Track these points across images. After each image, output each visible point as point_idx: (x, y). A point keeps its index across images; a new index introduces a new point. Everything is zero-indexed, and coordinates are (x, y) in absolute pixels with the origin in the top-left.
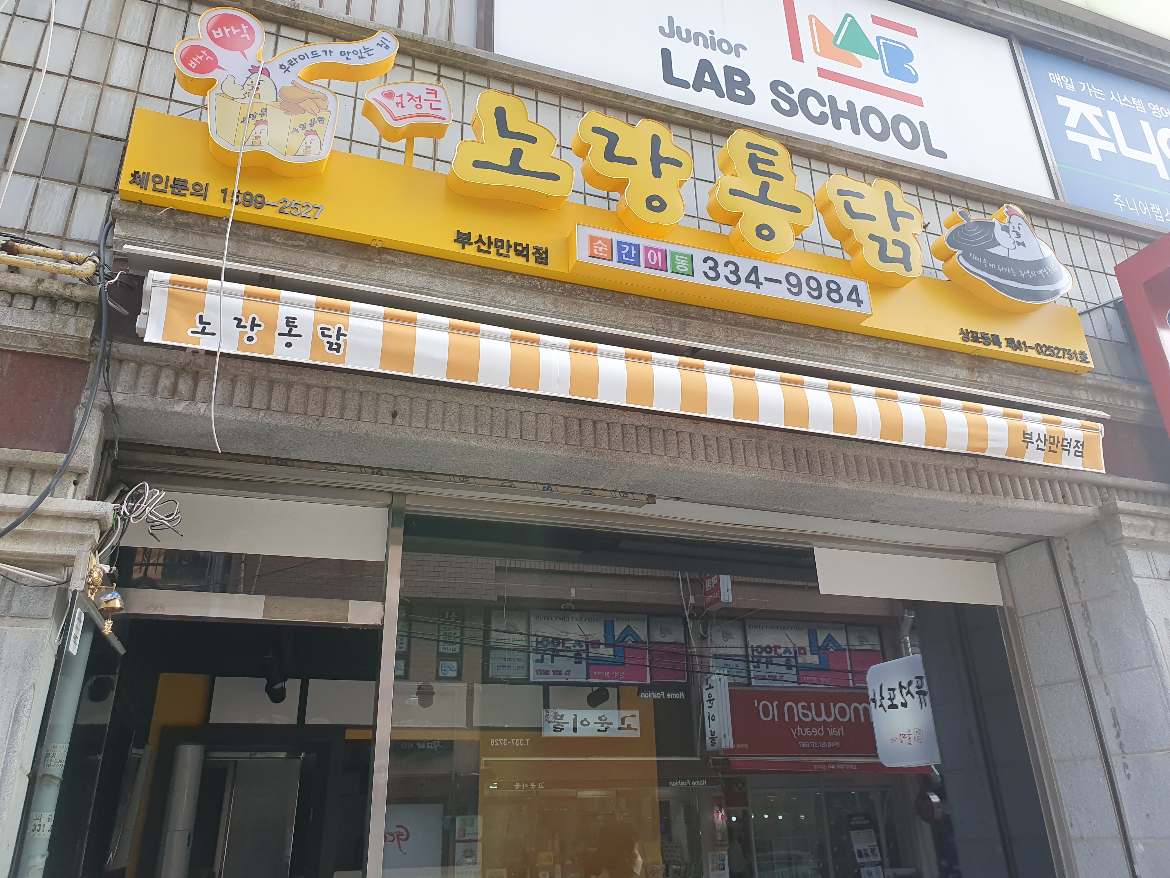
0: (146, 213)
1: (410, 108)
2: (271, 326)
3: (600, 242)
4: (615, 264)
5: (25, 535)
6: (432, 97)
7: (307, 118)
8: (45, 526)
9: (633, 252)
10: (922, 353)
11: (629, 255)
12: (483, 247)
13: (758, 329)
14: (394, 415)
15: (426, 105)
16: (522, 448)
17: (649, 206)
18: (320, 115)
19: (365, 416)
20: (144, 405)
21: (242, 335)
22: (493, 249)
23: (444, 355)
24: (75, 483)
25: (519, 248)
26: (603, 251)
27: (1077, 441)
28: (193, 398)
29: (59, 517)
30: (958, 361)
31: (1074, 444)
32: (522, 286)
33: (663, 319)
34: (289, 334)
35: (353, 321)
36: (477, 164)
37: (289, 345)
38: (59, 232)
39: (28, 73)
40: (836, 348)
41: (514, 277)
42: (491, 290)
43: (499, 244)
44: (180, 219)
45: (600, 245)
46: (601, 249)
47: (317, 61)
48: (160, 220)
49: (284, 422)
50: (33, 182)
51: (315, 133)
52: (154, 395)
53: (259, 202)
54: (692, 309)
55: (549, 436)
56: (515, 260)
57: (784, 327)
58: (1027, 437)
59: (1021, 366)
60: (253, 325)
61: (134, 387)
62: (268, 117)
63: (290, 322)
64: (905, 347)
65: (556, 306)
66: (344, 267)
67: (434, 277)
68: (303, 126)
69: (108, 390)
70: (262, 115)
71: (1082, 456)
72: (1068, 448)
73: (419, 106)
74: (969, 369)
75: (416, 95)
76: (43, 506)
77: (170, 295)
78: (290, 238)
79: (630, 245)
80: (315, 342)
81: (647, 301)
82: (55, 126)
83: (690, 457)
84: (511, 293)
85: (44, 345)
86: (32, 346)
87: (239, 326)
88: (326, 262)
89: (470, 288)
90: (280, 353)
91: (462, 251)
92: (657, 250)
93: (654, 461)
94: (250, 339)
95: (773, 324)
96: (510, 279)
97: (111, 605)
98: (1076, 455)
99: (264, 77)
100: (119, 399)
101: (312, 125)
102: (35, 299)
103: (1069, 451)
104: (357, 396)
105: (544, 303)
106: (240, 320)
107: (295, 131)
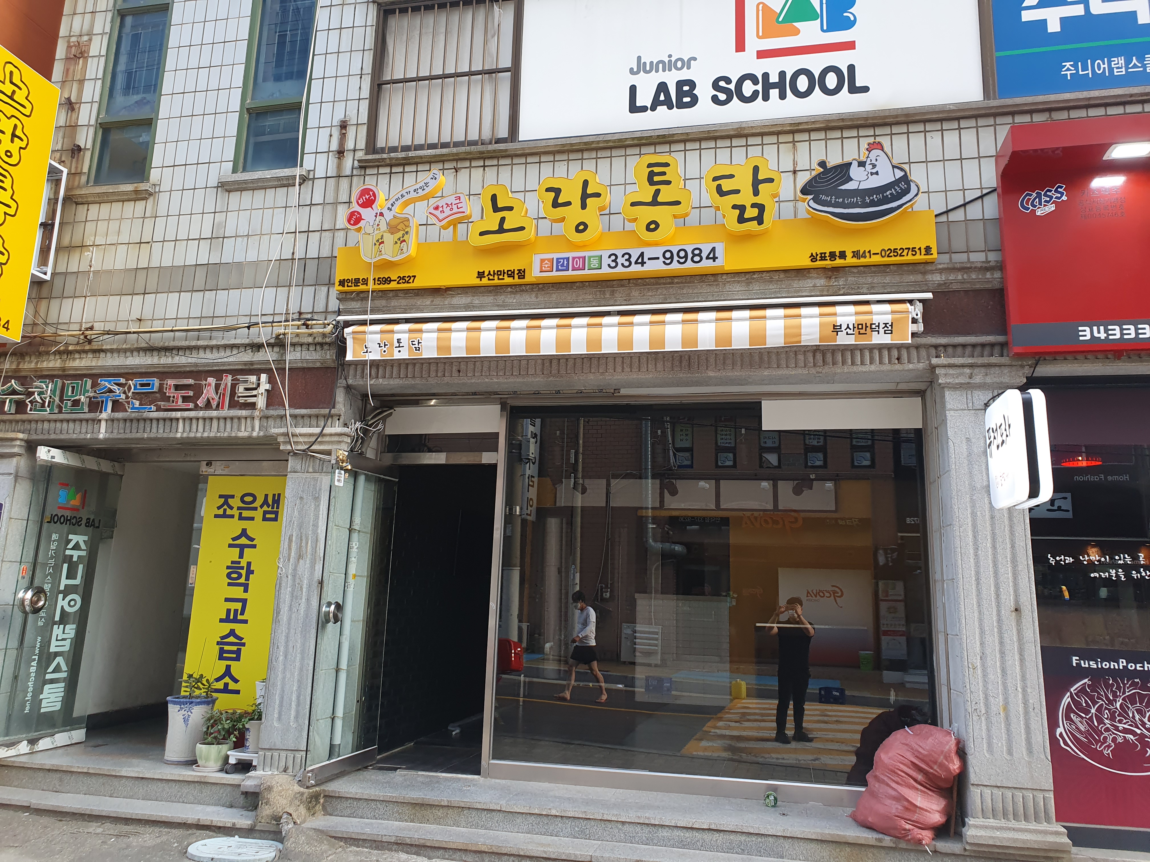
0: (348, 296)
1: (448, 211)
2: (392, 344)
3: (546, 261)
4: (555, 273)
5: (321, 443)
6: (458, 201)
7: (400, 234)
8: (327, 439)
9: (565, 263)
10: (782, 276)
11: (562, 265)
12: (491, 277)
13: (660, 285)
14: (459, 371)
15: (455, 207)
16: (520, 380)
17: (578, 230)
18: (406, 230)
19: (446, 374)
20: (360, 383)
21: (381, 350)
22: (496, 277)
23: (463, 344)
24: (339, 419)
25: (510, 273)
26: (548, 267)
27: (886, 324)
28: (377, 377)
29: (331, 435)
30: (814, 274)
31: (883, 326)
32: (516, 291)
33: (600, 291)
34: (399, 347)
35: (424, 335)
36: (482, 234)
37: (399, 351)
38: (324, 310)
39: (306, 234)
40: (717, 285)
41: (511, 288)
42: (503, 297)
43: (499, 273)
44: (361, 295)
45: (546, 264)
46: (547, 266)
47: (404, 199)
48: (354, 298)
49: (413, 382)
50: (313, 288)
51: (404, 241)
52: (363, 378)
53: (388, 281)
54: (615, 283)
55: (533, 371)
56: (508, 280)
57: (676, 281)
58: (837, 329)
59: (872, 267)
60: (385, 345)
61: (355, 376)
62: (384, 239)
63: (399, 341)
64: (768, 275)
65: (537, 298)
66: (432, 301)
67: (474, 296)
68: (399, 239)
69: (346, 379)
70: (381, 239)
71: (891, 333)
72: (877, 329)
73: (451, 209)
74: (827, 278)
75: (449, 203)
76: (324, 431)
77: (353, 338)
78: (406, 294)
79: (564, 259)
80: (410, 348)
81: (587, 284)
82: (318, 258)
83: (613, 371)
84: (513, 296)
85: (322, 364)
86: (318, 365)
87: (380, 347)
88: (425, 300)
89: (492, 298)
90: (397, 356)
91: (481, 282)
92: (579, 258)
93: (591, 377)
94: (385, 351)
95: (669, 280)
96: (509, 289)
97: (347, 468)
98: (885, 333)
99: (381, 217)
100: (350, 382)
101: (403, 237)
102: (316, 345)
103: (878, 331)
104: (443, 365)
105: (531, 298)
106: (379, 344)
107: (396, 243)
